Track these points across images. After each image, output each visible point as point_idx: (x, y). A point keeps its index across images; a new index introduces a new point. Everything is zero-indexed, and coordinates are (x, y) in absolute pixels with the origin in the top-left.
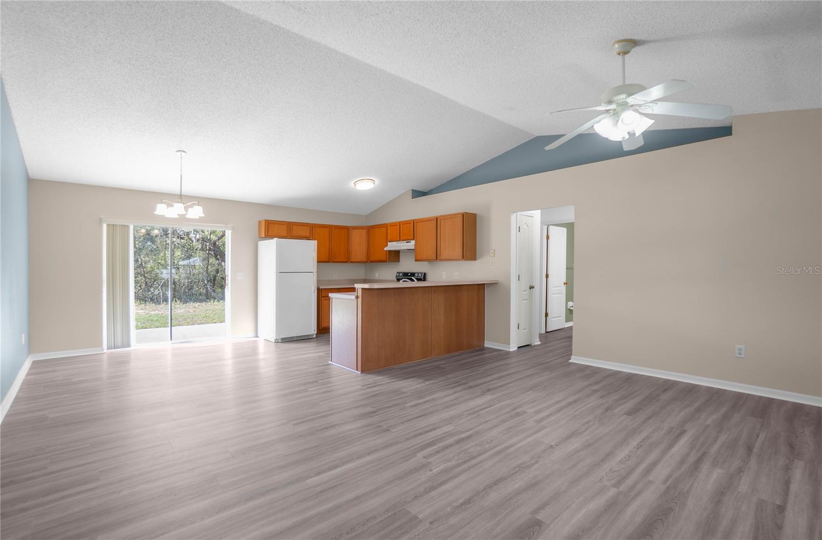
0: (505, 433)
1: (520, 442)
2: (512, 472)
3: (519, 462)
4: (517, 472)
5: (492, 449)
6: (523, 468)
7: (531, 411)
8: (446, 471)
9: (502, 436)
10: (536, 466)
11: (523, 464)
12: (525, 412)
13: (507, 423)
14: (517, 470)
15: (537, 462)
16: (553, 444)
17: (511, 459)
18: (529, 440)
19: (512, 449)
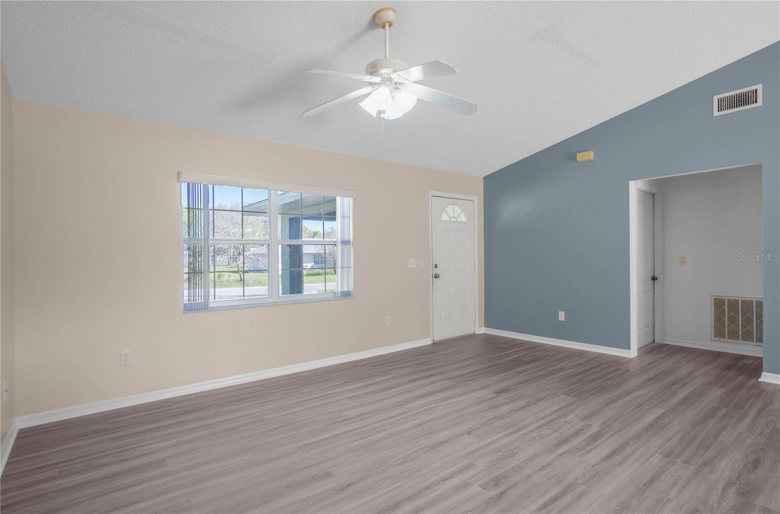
0: (517, 450)
1: (501, 437)
2: (510, 414)
3: (503, 421)
4: (506, 414)
5: (530, 432)
6: (501, 417)
7: (475, 489)
8: (564, 416)
9: (520, 445)
10: (489, 418)
11: (500, 419)
12: (484, 487)
13: (513, 465)
14: (506, 416)
15: (488, 421)
16: (466, 435)
17: (510, 423)
18: (490, 440)
19: (509, 431)
